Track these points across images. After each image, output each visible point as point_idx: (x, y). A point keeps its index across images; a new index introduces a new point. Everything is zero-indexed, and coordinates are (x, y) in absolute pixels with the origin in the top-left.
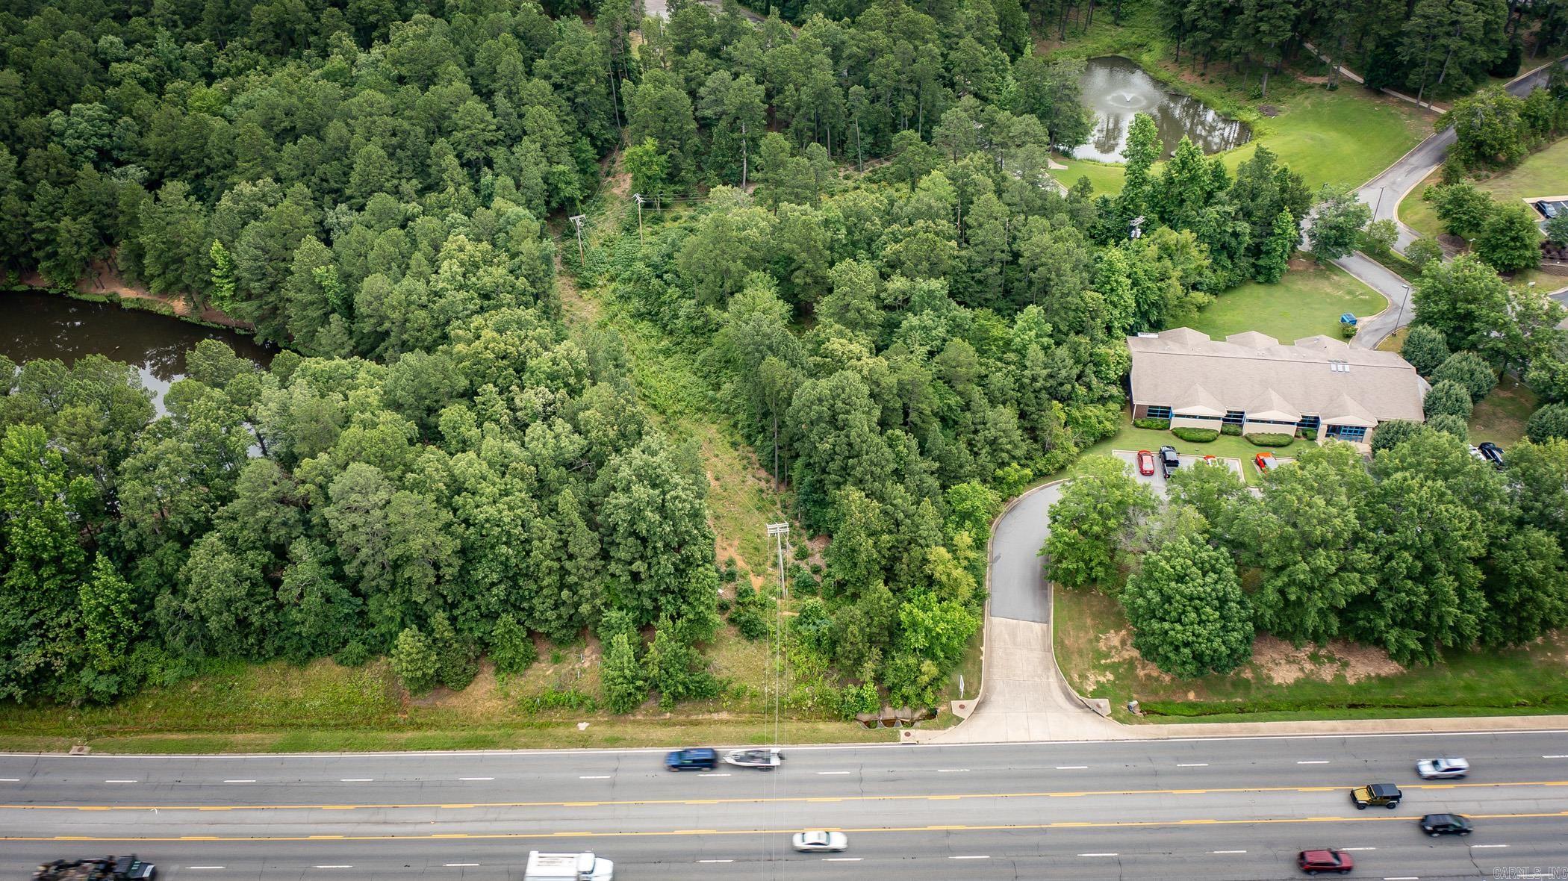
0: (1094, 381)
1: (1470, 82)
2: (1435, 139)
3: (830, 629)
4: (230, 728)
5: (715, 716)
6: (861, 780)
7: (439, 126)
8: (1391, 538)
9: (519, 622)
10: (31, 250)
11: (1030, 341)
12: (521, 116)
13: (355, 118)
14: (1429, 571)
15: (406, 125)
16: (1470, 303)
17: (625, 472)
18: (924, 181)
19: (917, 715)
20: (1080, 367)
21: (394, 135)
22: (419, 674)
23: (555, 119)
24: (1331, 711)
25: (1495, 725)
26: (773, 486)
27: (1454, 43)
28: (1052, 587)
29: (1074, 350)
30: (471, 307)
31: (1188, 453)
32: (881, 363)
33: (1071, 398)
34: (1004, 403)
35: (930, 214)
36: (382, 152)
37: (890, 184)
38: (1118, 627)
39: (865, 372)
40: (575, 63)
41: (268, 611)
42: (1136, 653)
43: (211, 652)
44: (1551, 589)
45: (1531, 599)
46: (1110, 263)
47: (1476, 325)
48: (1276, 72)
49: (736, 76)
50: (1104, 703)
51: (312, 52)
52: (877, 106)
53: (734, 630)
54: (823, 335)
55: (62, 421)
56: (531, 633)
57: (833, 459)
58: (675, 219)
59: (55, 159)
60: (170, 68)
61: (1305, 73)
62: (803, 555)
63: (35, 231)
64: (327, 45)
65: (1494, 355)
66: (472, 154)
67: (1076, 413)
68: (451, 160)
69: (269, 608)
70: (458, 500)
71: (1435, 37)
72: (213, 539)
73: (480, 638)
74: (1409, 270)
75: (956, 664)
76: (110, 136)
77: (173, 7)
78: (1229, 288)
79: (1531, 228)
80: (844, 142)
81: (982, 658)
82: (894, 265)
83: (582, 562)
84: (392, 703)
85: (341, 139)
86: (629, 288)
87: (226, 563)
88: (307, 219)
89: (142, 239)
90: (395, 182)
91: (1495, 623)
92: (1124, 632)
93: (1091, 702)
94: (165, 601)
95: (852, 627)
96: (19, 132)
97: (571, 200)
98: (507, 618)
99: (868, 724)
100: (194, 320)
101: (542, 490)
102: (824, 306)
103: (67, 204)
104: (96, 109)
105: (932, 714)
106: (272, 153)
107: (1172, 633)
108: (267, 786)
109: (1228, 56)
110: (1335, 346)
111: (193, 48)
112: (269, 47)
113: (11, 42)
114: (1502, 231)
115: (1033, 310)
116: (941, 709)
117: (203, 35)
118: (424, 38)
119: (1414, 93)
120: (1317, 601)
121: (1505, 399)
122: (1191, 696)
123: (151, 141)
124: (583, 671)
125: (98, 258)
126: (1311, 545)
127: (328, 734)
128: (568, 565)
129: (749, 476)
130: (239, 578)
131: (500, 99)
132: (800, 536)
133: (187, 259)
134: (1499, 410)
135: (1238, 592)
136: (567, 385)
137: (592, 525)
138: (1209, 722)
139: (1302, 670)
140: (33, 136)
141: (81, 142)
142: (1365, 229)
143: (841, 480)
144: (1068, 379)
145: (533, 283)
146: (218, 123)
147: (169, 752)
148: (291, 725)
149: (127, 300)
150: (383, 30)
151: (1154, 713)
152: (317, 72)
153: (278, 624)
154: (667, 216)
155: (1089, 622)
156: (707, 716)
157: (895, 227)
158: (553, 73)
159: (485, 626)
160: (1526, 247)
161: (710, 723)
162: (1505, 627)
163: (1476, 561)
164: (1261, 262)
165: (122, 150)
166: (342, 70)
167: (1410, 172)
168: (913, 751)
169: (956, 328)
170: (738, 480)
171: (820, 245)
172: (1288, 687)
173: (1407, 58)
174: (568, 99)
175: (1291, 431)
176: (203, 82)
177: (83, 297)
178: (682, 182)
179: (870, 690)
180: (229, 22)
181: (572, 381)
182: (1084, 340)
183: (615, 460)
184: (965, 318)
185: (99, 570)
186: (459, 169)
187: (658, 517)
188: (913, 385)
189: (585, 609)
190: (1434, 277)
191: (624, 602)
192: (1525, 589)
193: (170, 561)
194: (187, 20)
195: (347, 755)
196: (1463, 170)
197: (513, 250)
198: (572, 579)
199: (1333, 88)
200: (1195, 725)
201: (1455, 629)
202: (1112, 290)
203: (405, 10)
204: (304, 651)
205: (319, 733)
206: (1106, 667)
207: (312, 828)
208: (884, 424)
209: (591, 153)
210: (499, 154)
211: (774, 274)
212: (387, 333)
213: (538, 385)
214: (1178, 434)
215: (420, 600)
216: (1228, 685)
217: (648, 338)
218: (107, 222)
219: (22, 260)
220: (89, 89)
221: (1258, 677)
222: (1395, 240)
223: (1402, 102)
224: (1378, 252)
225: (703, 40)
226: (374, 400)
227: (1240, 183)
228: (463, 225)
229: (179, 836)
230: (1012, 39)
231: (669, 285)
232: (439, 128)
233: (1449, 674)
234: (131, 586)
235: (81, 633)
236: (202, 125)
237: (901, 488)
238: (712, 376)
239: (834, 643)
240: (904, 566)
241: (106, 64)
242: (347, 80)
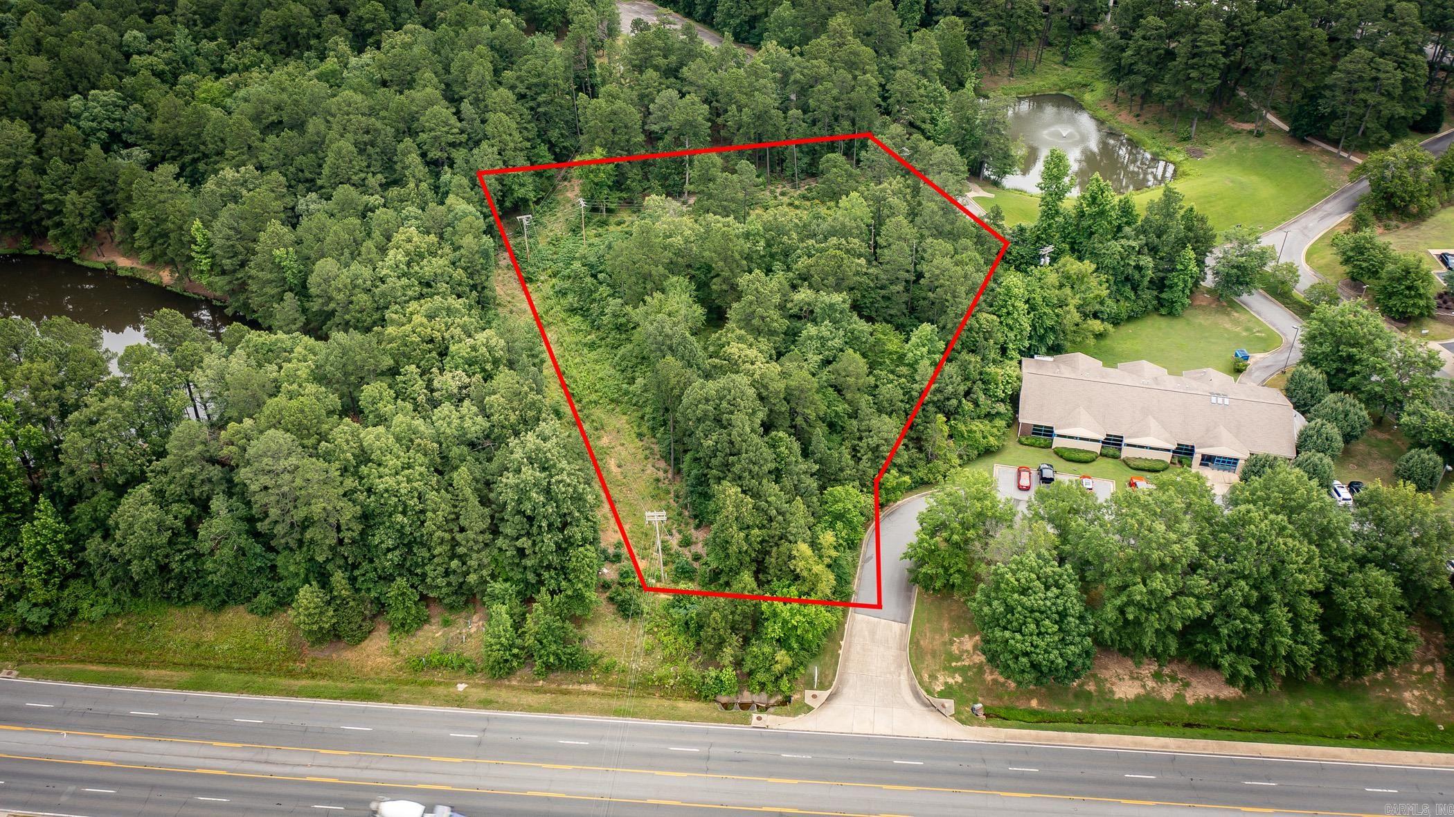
0: (982, 398)
1: (1387, 136)
2: (1351, 188)
3: (697, 615)
4: (144, 664)
5: (584, 687)
6: (708, 758)
7: (409, 127)
8: (1230, 567)
9: (412, 586)
10: (42, 219)
11: (922, 357)
12: (483, 122)
13: (334, 116)
14: (1265, 601)
15: (379, 125)
16: (1353, 346)
17: (518, 454)
18: (844, 202)
19: (772, 701)
20: (969, 384)
21: (368, 132)
22: (315, 627)
23: (514, 125)
24: (1166, 728)
25: (1323, 754)
26: (670, 476)
27: (1372, 98)
28: (916, 590)
29: (964, 367)
30: (410, 293)
31: (1066, 472)
32: (775, 368)
33: (958, 413)
34: (890, 415)
35: (842, 232)
36: (352, 148)
37: (823, 202)
38: (973, 632)
39: (756, 376)
40: (539, 76)
41: (187, 559)
42: (983, 658)
43: (135, 593)
44: (1386, 627)
45: (1366, 636)
46: (1008, 289)
47: (1357, 368)
48: (1207, 117)
49: (683, 95)
50: (949, 704)
51: (312, 54)
52: (816, 129)
53: (612, 608)
54: (724, 339)
55: (19, 374)
56: (423, 597)
57: (715, 456)
58: (619, 224)
59: (69, 139)
60: (185, 62)
61: (1235, 119)
62: (686, 543)
63: (44, 202)
64: (325, 49)
65: (1371, 399)
66: (434, 154)
67: (962, 427)
68: (414, 158)
69: (189, 557)
70: (364, 470)
71: (1355, 92)
72: (144, 490)
73: (378, 598)
74: (1303, 310)
75: (814, 656)
76: (121, 120)
77: (195, 8)
78: (1131, 319)
79: (1426, 278)
80: (783, 161)
81: (840, 652)
82: (805, 278)
83: (470, 534)
84: (293, 652)
85: (318, 133)
86: (567, 284)
87: (150, 513)
88: (277, 205)
89: (134, 215)
90: (363, 175)
91: (1331, 656)
92: (977, 638)
93: (937, 701)
94: (94, 544)
95: (715, 614)
96: (41, 113)
97: (525, 201)
98: (401, 582)
99: (726, 706)
100: (178, 290)
101: (443, 466)
102: (735, 311)
103: (75, 179)
104: (111, 95)
105: (787, 701)
106: (257, 143)
107: (1012, 642)
108: (167, 720)
109: (1161, 100)
110: (1220, 379)
111: (210, 46)
112: (274, 48)
113: (47, 32)
114: (1399, 280)
115: (926, 328)
116: (795, 697)
117: (219, 34)
118: (407, 46)
119: (1335, 143)
120: (1154, 622)
121: (1381, 440)
122: (1034, 703)
123: (156, 127)
124: (469, 636)
125: (100, 229)
126: (1149, 569)
127: (231, 676)
128: (459, 537)
129: (649, 466)
130: (161, 526)
131: (466, 106)
132: (687, 524)
133: (172, 235)
134: (1374, 451)
135: (1079, 608)
136: (484, 370)
137: (484, 501)
138: (1047, 729)
139: (1144, 686)
140: (53, 117)
141: (94, 124)
142: (1267, 269)
143: (721, 475)
144: (955, 394)
145: (471, 276)
146: (216, 113)
147: (87, 681)
148: (199, 665)
149: (122, 268)
150: (377, 38)
151: (998, 716)
152: (313, 72)
153: (197, 572)
154: (613, 220)
155: (946, 625)
156: (576, 687)
157: (811, 242)
158: (518, 83)
159: (383, 588)
160: (1420, 296)
161: (578, 693)
162: (1341, 661)
163: (1314, 594)
164: (1164, 296)
165: (131, 133)
166: (334, 72)
167: (1322, 218)
168: (761, 735)
169: (853, 341)
170: (638, 468)
171: (737, 256)
172: (1128, 702)
173: (1328, 110)
174: (532, 109)
175: (1167, 457)
176: (212, 76)
177: (85, 263)
178: (628, 189)
179: (729, 674)
180: (241, 24)
181: (489, 367)
182: (972, 358)
183: (513, 442)
184: (862, 331)
185: (40, 511)
186: (421, 167)
187: (542, 498)
188: (802, 391)
189: (472, 578)
190: (1321, 320)
191: (511, 574)
192: (1360, 626)
193: (103, 509)
194: (206, 20)
195: (244, 697)
196: (1373, 219)
197: (456, 244)
198: (461, 550)
199: (1259, 135)
200: (1032, 732)
201: (1289, 658)
202: (1008, 313)
203: (399, 20)
204: (219, 599)
205: (223, 675)
206: (956, 670)
207: (201, 762)
208: (767, 427)
209: (548, 158)
210: (459, 155)
211: (692, 278)
212: (333, 312)
213: (456, 368)
214: (1059, 454)
215: (320, 559)
216: (1070, 696)
217: (578, 331)
218: (108, 198)
219: (34, 227)
220: (108, 78)
221: (1101, 692)
222: (1296, 282)
223: (1325, 152)
224: (1280, 292)
225: (661, 61)
226: (303, 373)
227: (1147, 220)
228: (416, 218)
229: (80, 759)
230: (955, 73)
231: (601, 283)
232: (409, 129)
233: (1286, 702)
234: (67, 528)
235: (20, 567)
236: (201, 116)
237: (777, 487)
238: (628, 370)
239: (700, 627)
240: (773, 560)
241: (128, 56)
242: (334, 81)
